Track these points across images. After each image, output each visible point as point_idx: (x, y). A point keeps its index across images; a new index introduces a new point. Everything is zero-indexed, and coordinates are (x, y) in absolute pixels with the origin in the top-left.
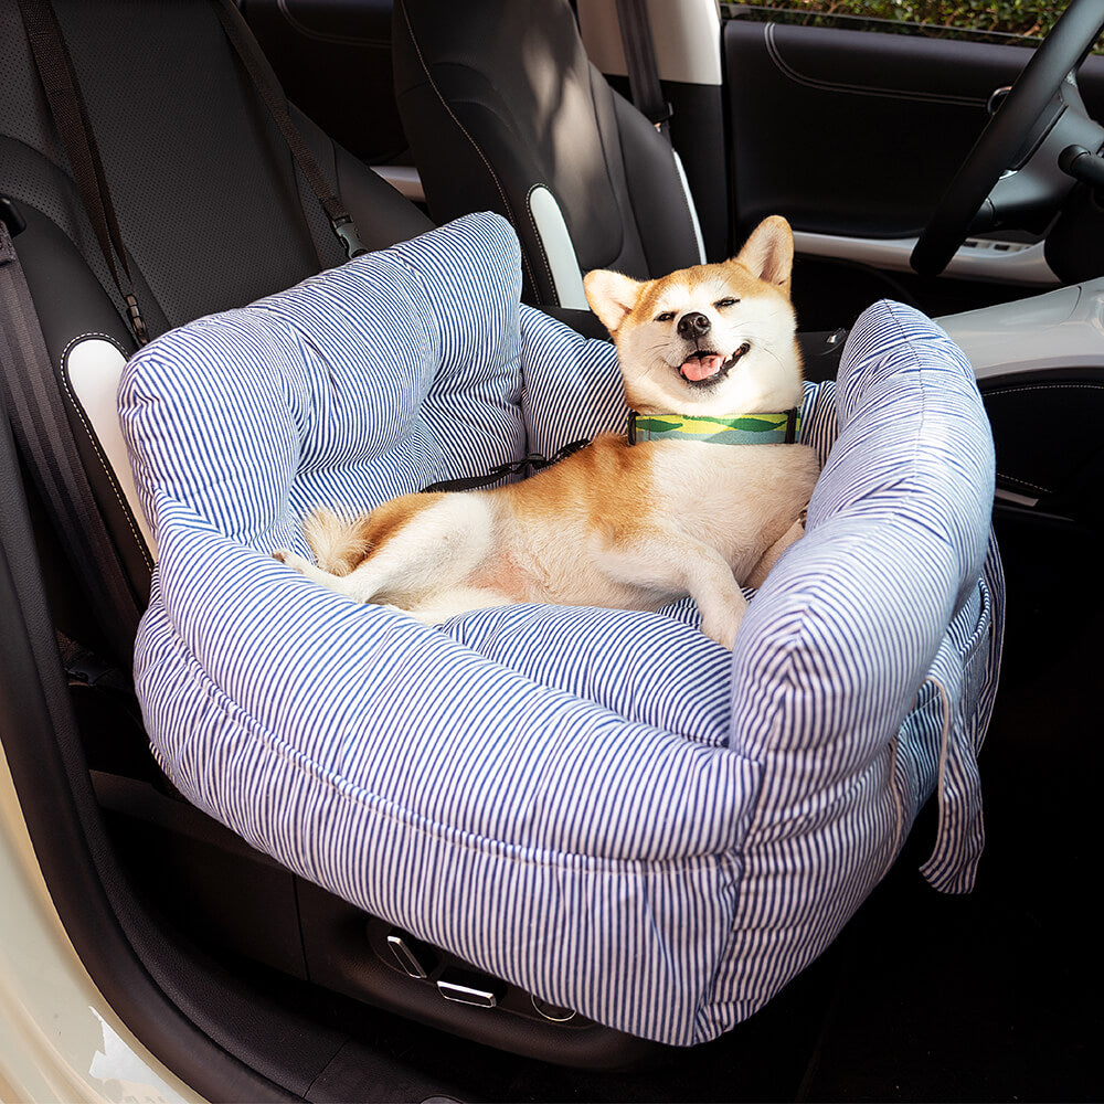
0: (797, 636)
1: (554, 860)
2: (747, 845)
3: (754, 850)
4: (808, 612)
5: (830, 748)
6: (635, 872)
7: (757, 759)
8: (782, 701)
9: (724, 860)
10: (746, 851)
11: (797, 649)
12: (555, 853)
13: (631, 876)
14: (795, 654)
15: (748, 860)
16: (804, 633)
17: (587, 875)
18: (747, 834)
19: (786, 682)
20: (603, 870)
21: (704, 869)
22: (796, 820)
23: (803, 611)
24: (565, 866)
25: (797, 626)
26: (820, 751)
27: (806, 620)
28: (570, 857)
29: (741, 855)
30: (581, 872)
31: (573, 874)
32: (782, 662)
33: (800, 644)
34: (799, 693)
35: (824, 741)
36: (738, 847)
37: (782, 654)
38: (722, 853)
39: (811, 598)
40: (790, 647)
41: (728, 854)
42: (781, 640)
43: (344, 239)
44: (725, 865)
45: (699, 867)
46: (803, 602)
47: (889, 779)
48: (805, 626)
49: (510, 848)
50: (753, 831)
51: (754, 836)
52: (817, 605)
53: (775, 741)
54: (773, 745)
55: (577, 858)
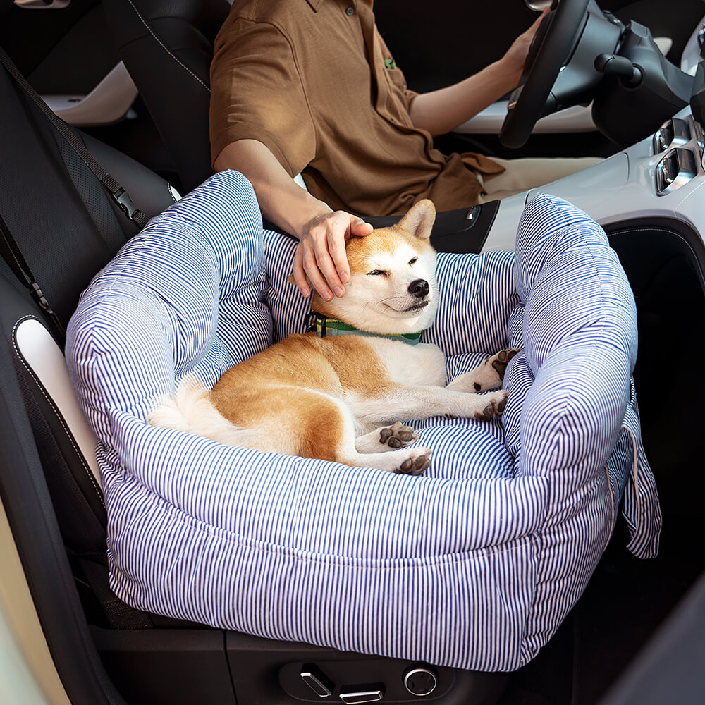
0: (565, 409)
1: (437, 561)
2: (544, 527)
3: (547, 530)
4: (569, 397)
5: (581, 465)
6: (483, 555)
7: (545, 476)
8: (558, 442)
9: (533, 538)
10: (543, 532)
11: (566, 415)
12: (436, 556)
13: (481, 558)
14: (564, 418)
15: (544, 537)
16: (569, 407)
17: (457, 564)
18: (544, 521)
19: (560, 432)
20: (465, 559)
21: (523, 545)
22: (568, 508)
23: (566, 397)
24: (444, 562)
25: (565, 404)
26: (576, 467)
27: (569, 401)
28: (445, 556)
29: (540, 535)
30: (453, 564)
31: (449, 565)
32: (557, 423)
33: (567, 413)
34: (566, 437)
35: (578, 462)
36: (539, 530)
37: (557, 418)
38: (532, 534)
39: (570, 391)
40: (562, 415)
41: (534, 534)
42: (557, 411)
43: (123, 206)
44: (533, 542)
45: (521, 544)
46: (566, 393)
47: (608, 486)
48: (569, 404)
49: (411, 561)
50: (547, 519)
51: (548, 521)
52: (573, 394)
53: (553, 465)
54: (553, 468)
55: (450, 555)
